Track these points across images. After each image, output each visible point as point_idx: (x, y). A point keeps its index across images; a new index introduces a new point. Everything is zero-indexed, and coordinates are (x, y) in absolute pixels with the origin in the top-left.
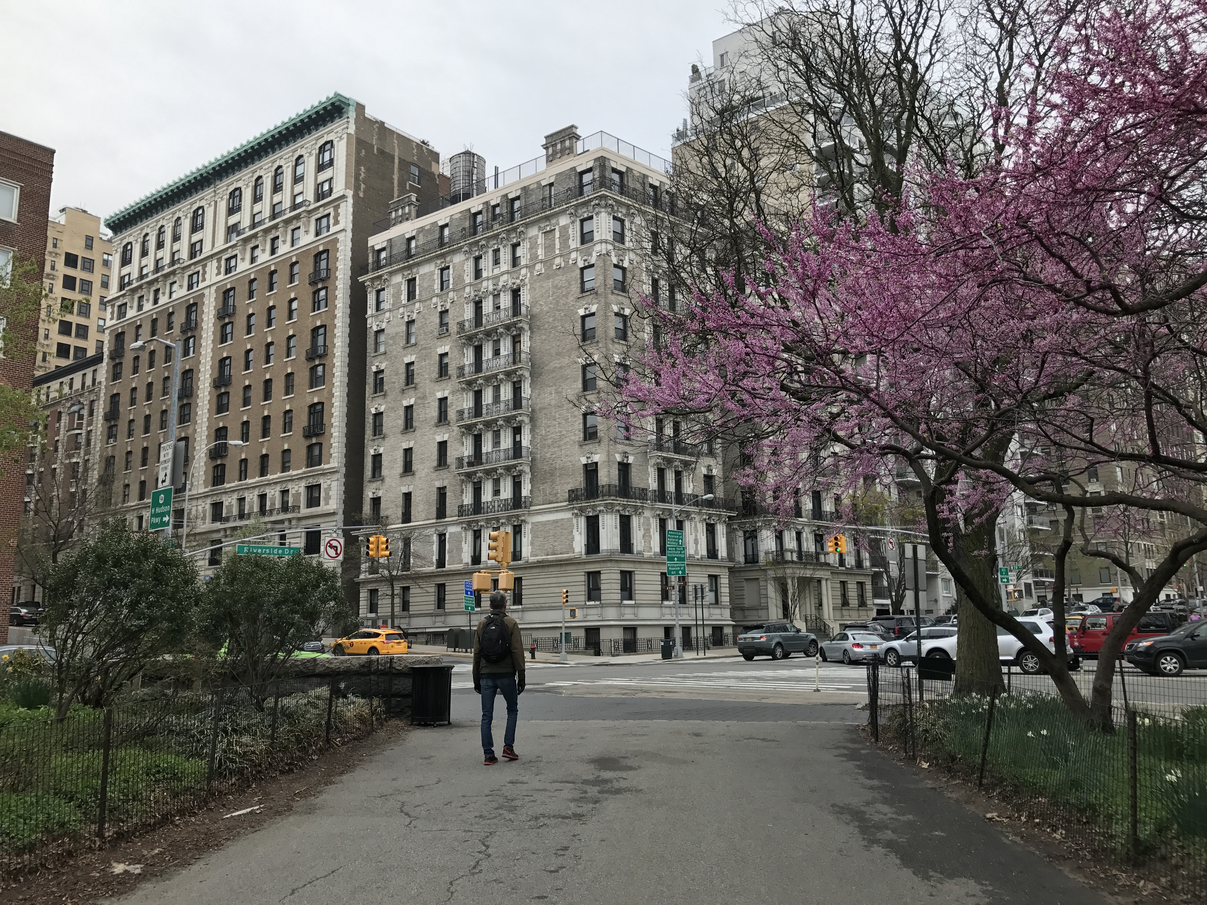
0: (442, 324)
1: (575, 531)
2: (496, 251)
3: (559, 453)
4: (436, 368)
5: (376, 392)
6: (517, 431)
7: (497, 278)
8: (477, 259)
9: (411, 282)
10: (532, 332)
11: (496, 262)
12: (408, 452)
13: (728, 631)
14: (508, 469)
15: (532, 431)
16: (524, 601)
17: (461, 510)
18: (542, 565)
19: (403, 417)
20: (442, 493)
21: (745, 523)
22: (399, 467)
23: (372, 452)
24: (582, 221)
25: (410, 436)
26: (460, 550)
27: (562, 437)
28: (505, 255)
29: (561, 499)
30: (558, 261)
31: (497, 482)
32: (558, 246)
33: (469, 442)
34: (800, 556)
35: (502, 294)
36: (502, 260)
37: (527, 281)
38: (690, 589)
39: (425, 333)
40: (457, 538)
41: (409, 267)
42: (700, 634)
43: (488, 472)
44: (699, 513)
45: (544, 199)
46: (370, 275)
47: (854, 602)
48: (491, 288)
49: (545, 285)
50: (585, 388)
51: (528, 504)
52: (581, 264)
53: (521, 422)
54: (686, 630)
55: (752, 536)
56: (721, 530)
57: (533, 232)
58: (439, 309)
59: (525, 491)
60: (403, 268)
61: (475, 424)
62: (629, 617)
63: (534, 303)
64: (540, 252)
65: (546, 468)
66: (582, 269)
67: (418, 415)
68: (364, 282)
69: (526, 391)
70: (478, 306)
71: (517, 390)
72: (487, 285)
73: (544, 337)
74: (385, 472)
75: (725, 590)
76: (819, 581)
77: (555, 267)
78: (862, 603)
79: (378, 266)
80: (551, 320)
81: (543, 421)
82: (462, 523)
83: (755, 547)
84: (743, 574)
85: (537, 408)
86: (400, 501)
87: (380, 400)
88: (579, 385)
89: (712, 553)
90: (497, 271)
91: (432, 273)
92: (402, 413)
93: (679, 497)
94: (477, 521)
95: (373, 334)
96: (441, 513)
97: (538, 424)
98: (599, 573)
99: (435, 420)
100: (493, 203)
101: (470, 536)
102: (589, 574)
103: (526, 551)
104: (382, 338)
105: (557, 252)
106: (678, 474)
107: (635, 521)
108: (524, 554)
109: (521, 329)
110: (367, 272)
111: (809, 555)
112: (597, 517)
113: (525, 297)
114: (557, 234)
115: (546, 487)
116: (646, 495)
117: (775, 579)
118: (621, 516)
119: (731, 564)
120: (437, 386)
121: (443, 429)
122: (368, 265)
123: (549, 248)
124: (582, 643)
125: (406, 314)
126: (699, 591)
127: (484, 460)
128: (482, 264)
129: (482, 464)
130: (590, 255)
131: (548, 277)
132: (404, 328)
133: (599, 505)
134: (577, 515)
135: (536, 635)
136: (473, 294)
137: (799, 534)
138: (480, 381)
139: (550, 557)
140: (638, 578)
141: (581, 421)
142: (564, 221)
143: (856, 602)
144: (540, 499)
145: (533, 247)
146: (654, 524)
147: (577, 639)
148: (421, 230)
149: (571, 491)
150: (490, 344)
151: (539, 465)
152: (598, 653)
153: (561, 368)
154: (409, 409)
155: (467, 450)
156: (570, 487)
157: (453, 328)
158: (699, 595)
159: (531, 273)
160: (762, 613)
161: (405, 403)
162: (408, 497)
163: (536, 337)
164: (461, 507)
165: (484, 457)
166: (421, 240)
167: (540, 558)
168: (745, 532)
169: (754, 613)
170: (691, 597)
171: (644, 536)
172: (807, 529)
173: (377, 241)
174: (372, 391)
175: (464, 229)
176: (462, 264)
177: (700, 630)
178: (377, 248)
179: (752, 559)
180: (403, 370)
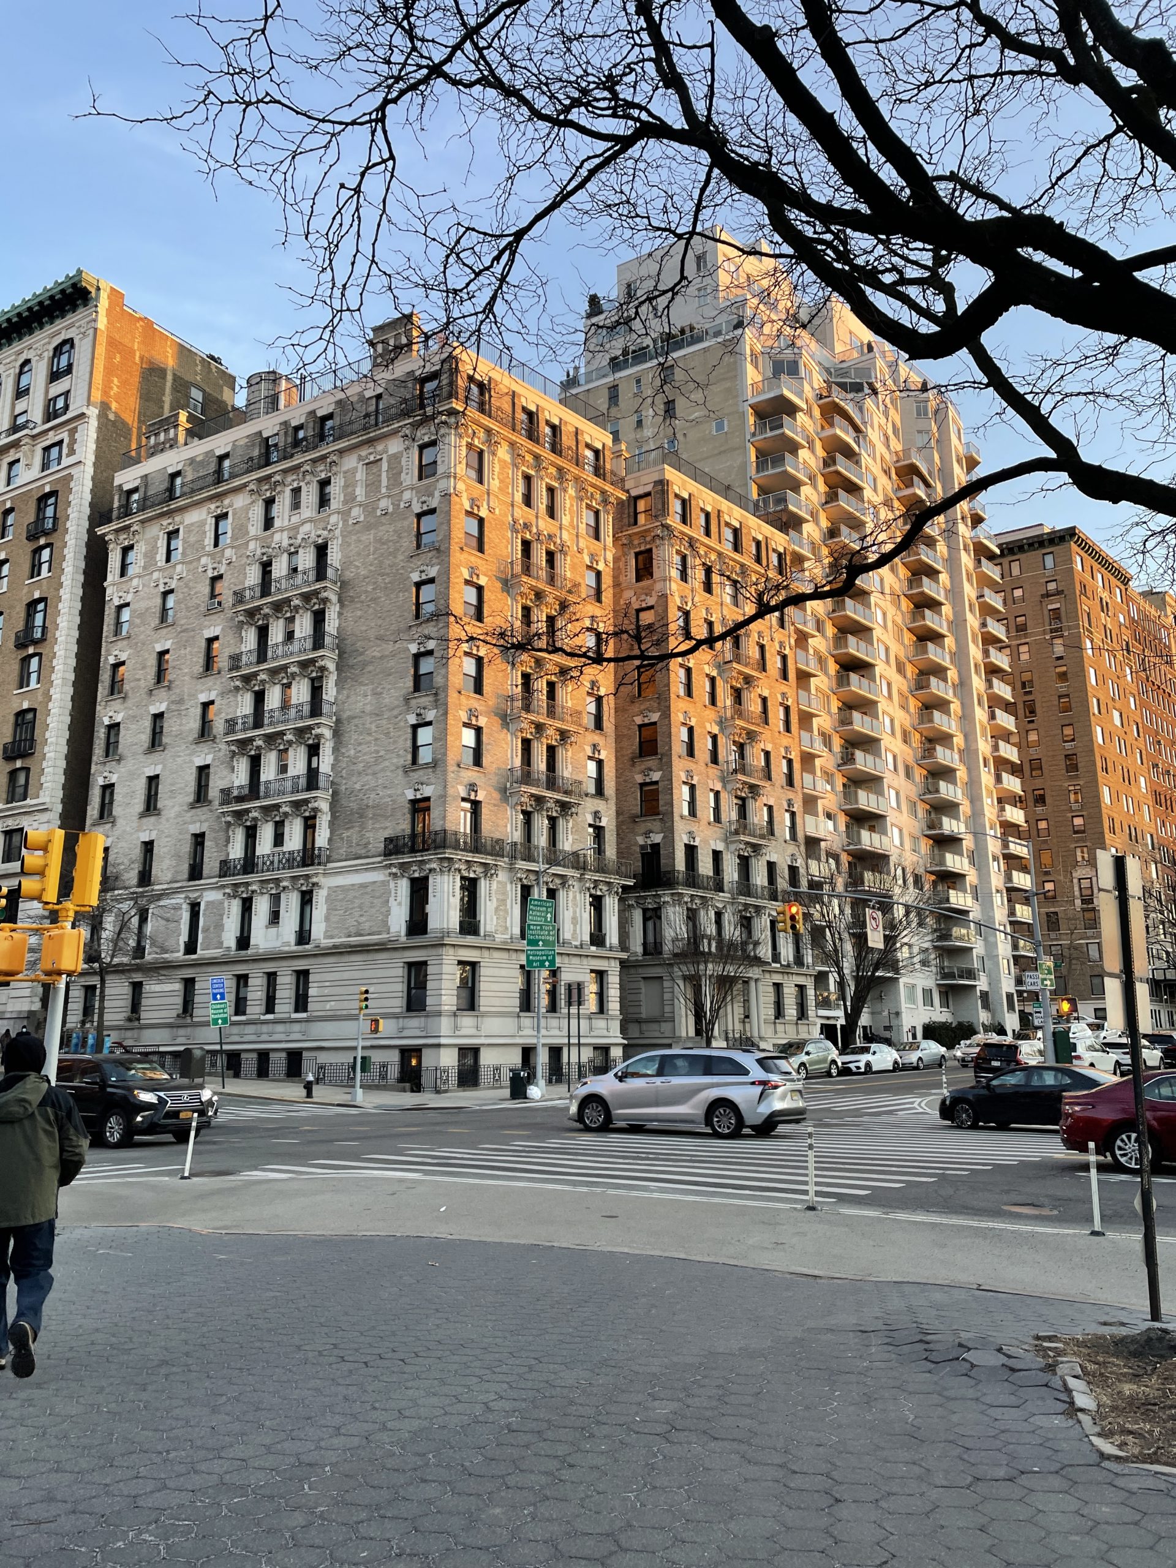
0: (213, 596)
1: (392, 899)
2: (297, 491)
3: (373, 783)
4: (201, 660)
5: (112, 694)
6: (314, 750)
7: (295, 528)
8: (269, 503)
9: (172, 534)
10: (342, 605)
11: (296, 505)
12: (153, 780)
13: (616, 1053)
14: (297, 805)
15: (336, 750)
16: (310, 1007)
17: (226, 869)
18: (337, 951)
19: (148, 731)
20: (199, 839)
21: (645, 897)
22: (139, 804)
23: (101, 781)
24: (422, 448)
25: (156, 757)
26: (219, 927)
27: (378, 759)
28: (310, 496)
29: (373, 851)
30: (383, 503)
31: (279, 826)
32: (384, 482)
33: (242, 767)
34: (720, 947)
35: (301, 551)
36: (303, 504)
37: (337, 532)
38: (562, 991)
39: (188, 609)
40: (218, 910)
41: (169, 513)
42: (574, 1059)
43: (266, 810)
44: (580, 879)
45: (367, 415)
46: (114, 526)
47: (791, 1011)
48: (285, 543)
49: (364, 538)
50: (417, 688)
51: (324, 859)
52: (417, 508)
53: (319, 737)
54: (555, 1052)
55: (653, 916)
56: (611, 905)
57: (351, 462)
58: (210, 574)
59: (322, 838)
60: (162, 515)
61: (251, 740)
62: (468, 1031)
63: (347, 563)
64: (360, 492)
65: (354, 806)
66: (419, 516)
67: (170, 726)
68: (104, 535)
69: (330, 692)
70: (266, 567)
71: (316, 691)
72: (281, 538)
73: (359, 613)
74: (117, 810)
75: (614, 993)
76: (746, 982)
77: (379, 513)
78: (802, 1014)
79: (126, 512)
80: (370, 588)
81: (352, 737)
82: (223, 887)
83: (658, 932)
84: (640, 970)
85: (345, 716)
86: (137, 852)
87: (117, 705)
88: (409, 683)
89: (597, 938)
90: (295, 519)
91: (203, 523)
92: (147, 723)
93: (554, 856)
94: (247, 884)
95: (113, 609)
96: (195, 872)
97: (345, 739)
98: (425, 963)
99: (195, 734)
100: (294, 423)
101: (236, 906)
102: (410, 965)
103: (318, 931)
104: (126, 615)
105: (384, 490)
106: (552, 820)
107: (483, 886)
108: (314, 935)
109: (325, 601)
110: (110, 521)
111: (731, 944)
112: (426, 878)
113: (334, 557)
114: (385, 466)
115: (352, 834)
116: (502, 849)
117: (685, 978)
118: (463, 878)
119: (624, 955)
120: (200, 685)
121: (205, 747)
122: (111, 510)
123: (372, 486)
124: (394, 1072)
125: (162, 581)
126: (575, 992)
127: (262, 794)
128: (275, 510)
129: (258, 798)
130: (431, 495)
131: (368, 527)
132: (158, 601)
133: (430, 860)
134: (395, 875)
135: (323, 1058)
136: (259, 552)
137: (719, 915)
138: (263, 676)
139: (354, 940)
140: (485, 972)
141: (410, 736)
142: (395, 446)
143: (794, 1013)
144: (341, 851)
145: (349, 485)
146: (514, 893)
147: (384, 1066)
148: (192, 461)
149: (389, 840)
150: (281, 622)
151: (344, 802)
152: (417, 1088)
153: (382, 658)
154: (158, 717)
155: (240, 777)
156: (387, 833)
157: (228, 599)
158: (575, 997)
159: (345, 521)
160: (666, 1027)
161: (154, 709)
162: (148, 847)
163: (348, 614)
164: (224, 863)
165: (262, 788)
166: (190, 476)
167: (337, 941)
168: (645, 911)
169: (655, 1026)
170: (562, 1002)
171: (497, 909)
172: (729, 909)
173: (127, 478)
174: (106, 692)
175: (251, 459)
176: (247, 509)
177: (574, 1051)
178: (126, 488)
179: (653, 948)
180: (152, 661)
